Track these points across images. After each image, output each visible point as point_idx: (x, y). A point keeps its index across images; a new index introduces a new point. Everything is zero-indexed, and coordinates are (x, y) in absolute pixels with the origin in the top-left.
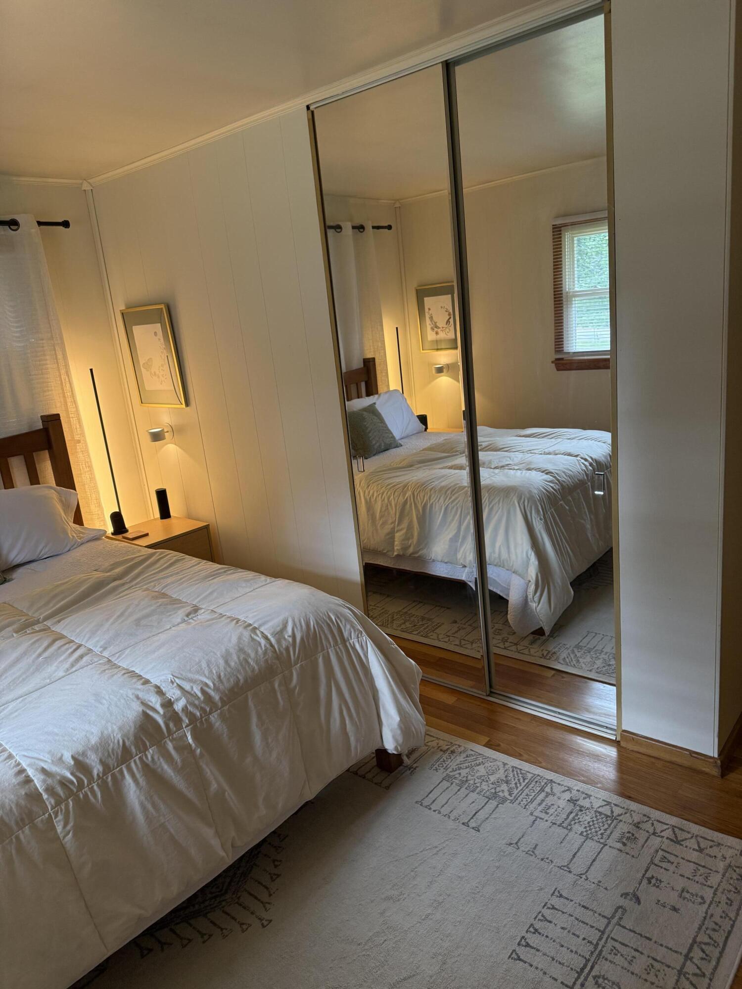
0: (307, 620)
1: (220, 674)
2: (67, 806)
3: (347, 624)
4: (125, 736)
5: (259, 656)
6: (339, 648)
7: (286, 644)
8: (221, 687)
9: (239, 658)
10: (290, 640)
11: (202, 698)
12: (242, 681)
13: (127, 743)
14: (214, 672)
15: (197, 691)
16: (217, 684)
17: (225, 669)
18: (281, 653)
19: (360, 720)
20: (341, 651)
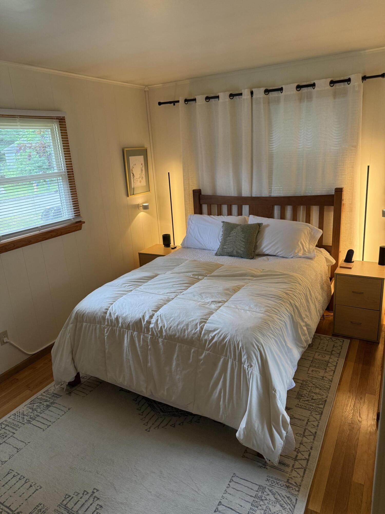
0: (226, 336)
1: (171, 327)
2: (109, 328)
3: (245, 355)
4: (131, 321)
5: (191, 333)
6: (235, 363)
7: (207, 338)
8: (168, 332)
9: (183, 327)
10: (210, 338)
11: (159, 330)
12: (177, 336)
13: (130, 324)
14: (171, 324)
15: (160, 326)
16: (168, 329)
17: (175, 326)
18: (202, 340)
19: (228, 407)
20: (236, 365)
